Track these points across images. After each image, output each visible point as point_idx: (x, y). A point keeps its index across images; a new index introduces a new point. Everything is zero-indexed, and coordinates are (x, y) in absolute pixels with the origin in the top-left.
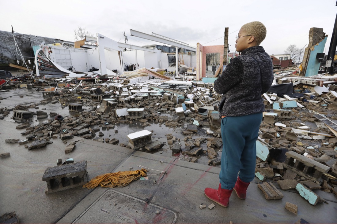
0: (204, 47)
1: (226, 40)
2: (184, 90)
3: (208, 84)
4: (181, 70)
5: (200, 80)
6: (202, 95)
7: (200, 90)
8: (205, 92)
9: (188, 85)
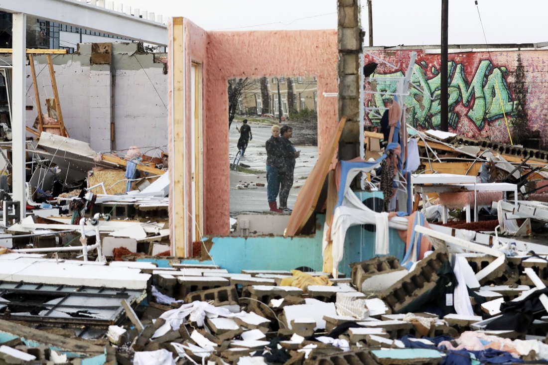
0: (211, 41)
1: (349, 11)
2: (105, 325)
3: (251, 283)
4: (44, 173)
5: (197, 251)
6: (219, 355)
7: (206, 320)
8: (239, 337)
9: (122, 293)
